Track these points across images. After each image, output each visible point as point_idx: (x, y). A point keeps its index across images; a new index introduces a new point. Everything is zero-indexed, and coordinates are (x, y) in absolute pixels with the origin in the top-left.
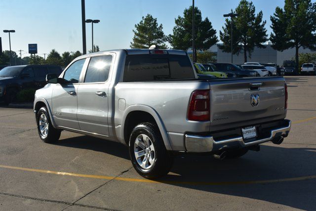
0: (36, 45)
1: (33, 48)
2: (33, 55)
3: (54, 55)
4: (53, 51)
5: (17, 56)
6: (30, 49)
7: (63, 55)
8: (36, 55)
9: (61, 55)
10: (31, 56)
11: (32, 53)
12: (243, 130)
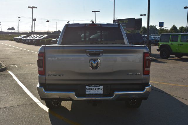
0: (163, 23)
1: (161, 24)
2: (161, 28)
3: (174, 28)
4: (174, 26)
5: (156, 28)
6: (160, 25)
7: (180, 28)
8: (163, 28)
9: (178, 29)
10: (160, 28)
11: (160, 27)
12: (87, 87)
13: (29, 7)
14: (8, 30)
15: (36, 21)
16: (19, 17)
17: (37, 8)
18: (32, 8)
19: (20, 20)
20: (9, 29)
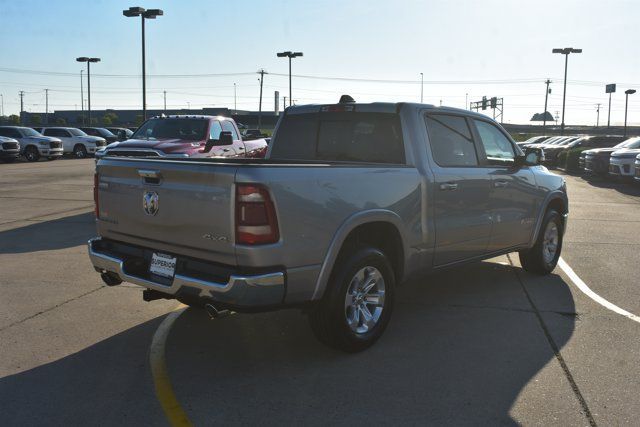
12: (155, 256)
13: (555, 51)
14: (532, 120)
15: (614, 91)
16: (548, 82)
17: (580, 51)
18: (567, 51)
19: (549, 91)
20: (536, 117)
